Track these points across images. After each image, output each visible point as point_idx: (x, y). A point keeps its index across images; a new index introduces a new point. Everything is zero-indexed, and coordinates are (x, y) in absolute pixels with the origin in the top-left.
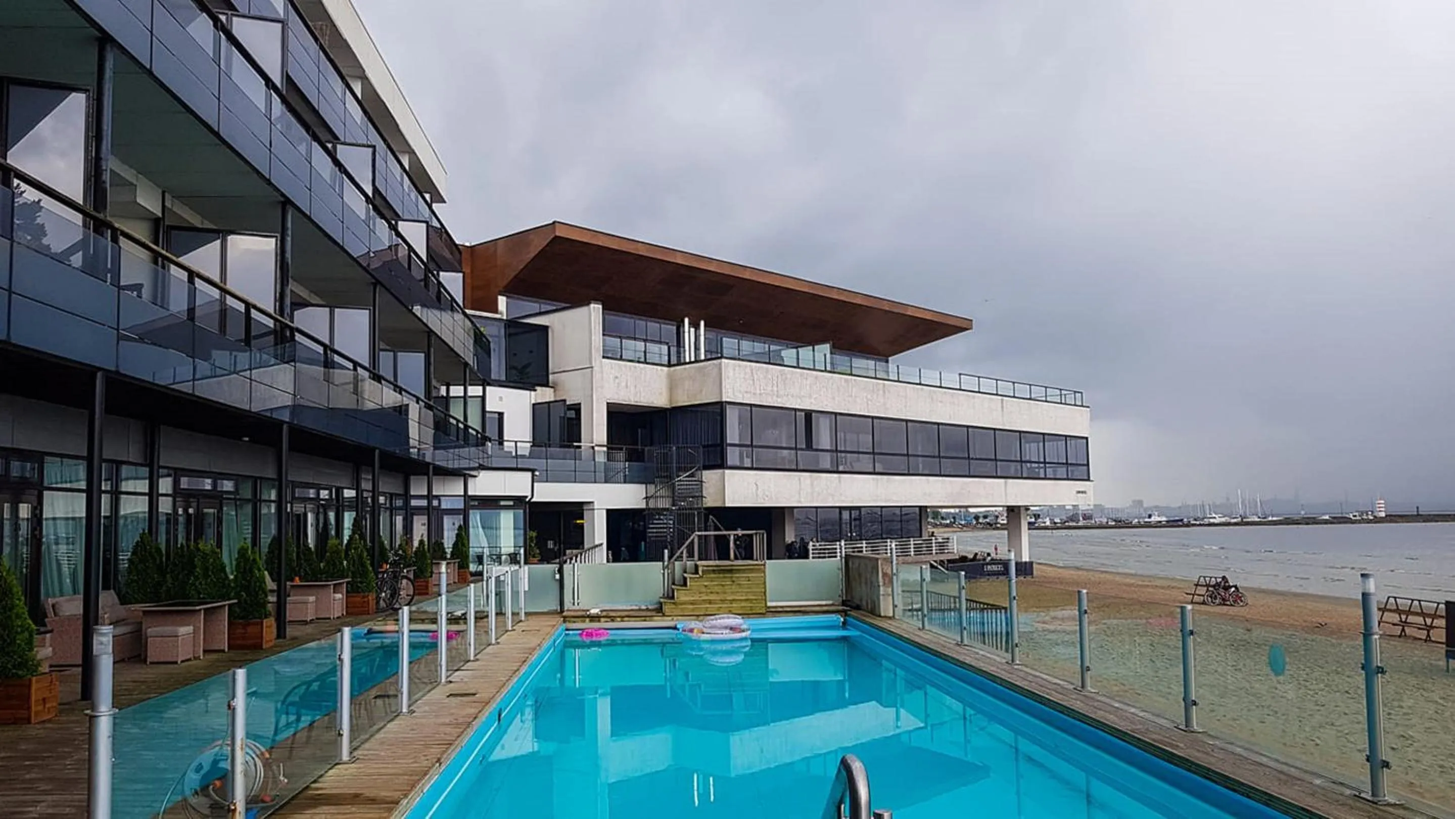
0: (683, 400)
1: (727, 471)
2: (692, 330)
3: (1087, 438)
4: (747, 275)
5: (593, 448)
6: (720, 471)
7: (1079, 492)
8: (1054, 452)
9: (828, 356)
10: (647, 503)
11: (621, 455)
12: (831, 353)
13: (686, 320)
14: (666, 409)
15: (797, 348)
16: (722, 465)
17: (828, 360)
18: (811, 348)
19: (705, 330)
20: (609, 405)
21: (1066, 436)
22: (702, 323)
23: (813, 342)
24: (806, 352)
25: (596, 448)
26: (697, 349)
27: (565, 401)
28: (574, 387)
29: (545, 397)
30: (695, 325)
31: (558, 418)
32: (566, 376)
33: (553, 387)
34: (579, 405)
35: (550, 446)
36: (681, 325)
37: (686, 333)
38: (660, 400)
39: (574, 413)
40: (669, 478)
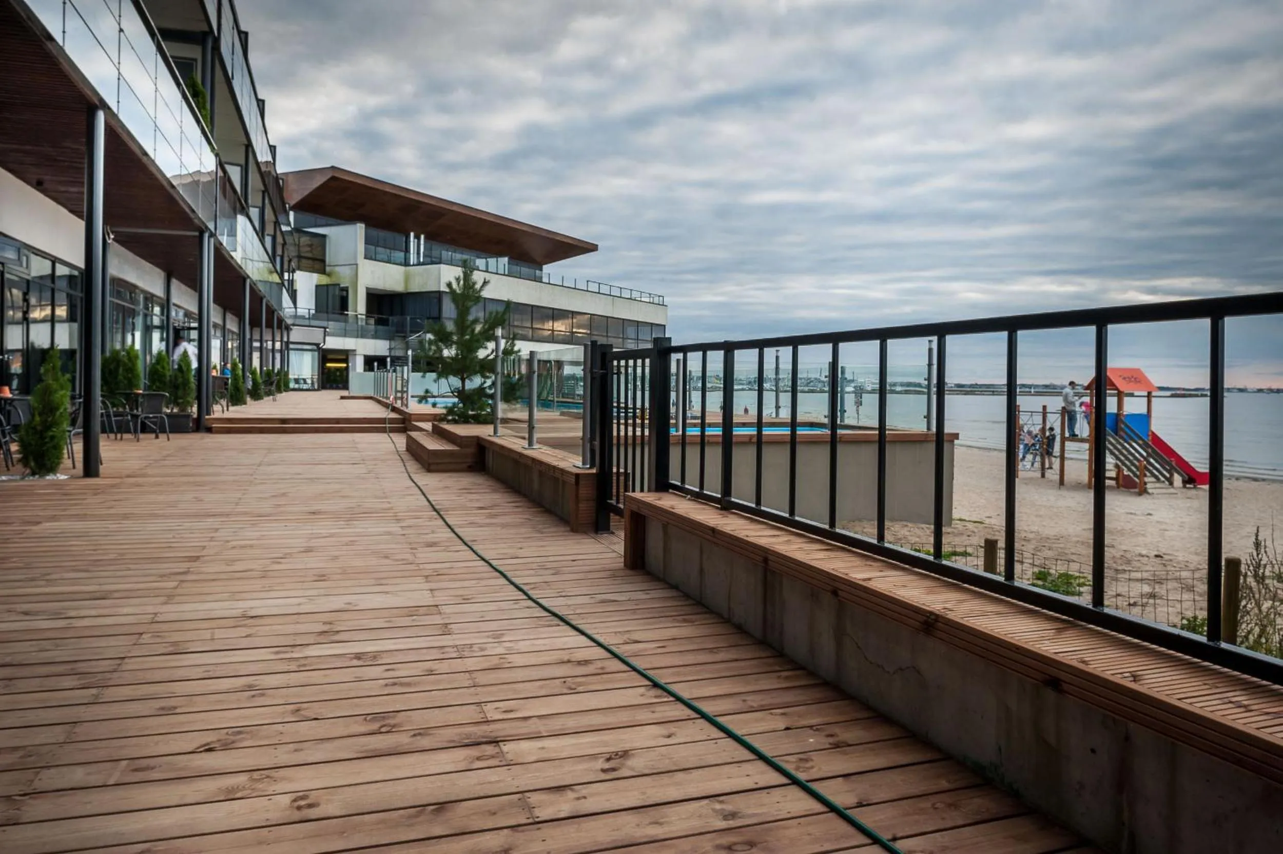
0: (415, 288)
2: (416, 240)
3: (664, 326)
4: (455, 208)
5: (357, 315)
8: (645, 334)
9: (507, 266)
10: (390, 352)
11: (372, 321)
12: (509, 264)
13: (412, 234)
14: (403, 293)
15: (486, 258)
17: (506, 268)
18: (495, 259)
19: (425, 242)
20: (367, 288)
21: (652, 324)
22: (422, 237)
23: (499, 254)
24: (492, 261)
25: (359, 316)
26: (418, 253)
27: (339, 285)
28: (343, 276)
29: (325, 280)
30: (417, 237)
31: (334, 295)
32: (337, 269)
33: (329, 275)
34: (347, 287)
35: (327, 312)
36: (408, 237)
37: (412, 244)
38: (399, 288)
39: (345, 293)
40: (405, 337)
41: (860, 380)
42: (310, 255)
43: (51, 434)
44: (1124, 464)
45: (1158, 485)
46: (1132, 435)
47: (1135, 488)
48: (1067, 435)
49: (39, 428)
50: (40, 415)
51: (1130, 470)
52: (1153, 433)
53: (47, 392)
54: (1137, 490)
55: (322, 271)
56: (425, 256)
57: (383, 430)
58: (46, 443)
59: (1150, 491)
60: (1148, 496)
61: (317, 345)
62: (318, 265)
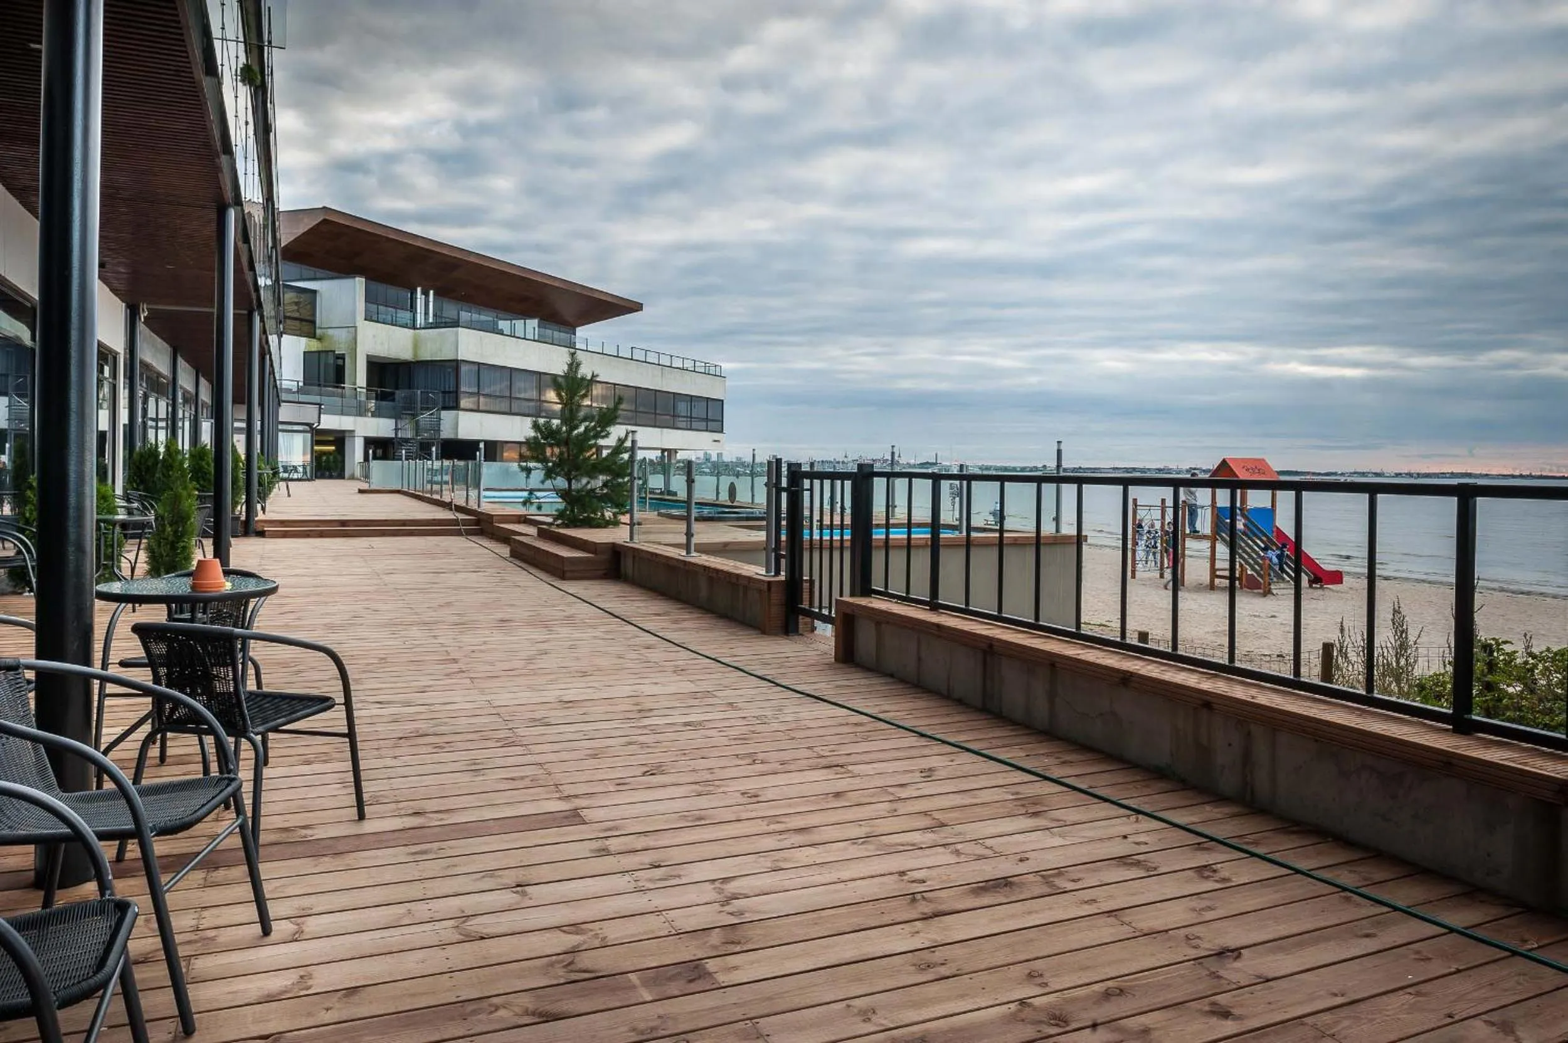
0: (426, 355)
1: (461, 413)
2: (424, 297)
3: (722, 401)
5: (355, 389)
6: (454, 412)
7: (715, 441)
8: (699, 411)
9: (537, 329)
10: (396, 434)
11: (373, 395)
12: (539, 327)
13: (419, 289)
14: (411, 362)
15: (511, 320)
16: (456, 407)
17: (536, 332)
18: (523, 321)
19: (435, 299)
20: (368, 356)
21: (708, 398)
22: (432, 292)
23: (526, 314)
24: (519, 324)
25: (358, 390)
26: (426, 313)
27: (333, 351)
28: (338, 341)
29: (314, 345)
30: (425, 293)
31: (326, 365)
32: (330, 332)
33: (320, 339)
34: (344, 354)
35: (319, 385)
36: (413, 293)
37: (419, 300)
38: (406, 355)
39: (340, 362)
40: (414, 416)
41: (944, 463)
42: (296, 315)
43: (182, 544)
44: (1247, 563)
45: (1282, 585)
46: (1256, 531)
47: (1260, 588)
48: (1188, 531)
49: (170, 538)
50: (171, 525)
51: (1253, 569)
52: (1278, 528)
53: (176, 500)
54: (1261, 591)
55: (312, 335)
56: (435, 315)
57: (458, 533)
58: (179, 554)
59: (1275, 592)
60: (1272, 597)
61: (309, 425)
62: (306, 327)
